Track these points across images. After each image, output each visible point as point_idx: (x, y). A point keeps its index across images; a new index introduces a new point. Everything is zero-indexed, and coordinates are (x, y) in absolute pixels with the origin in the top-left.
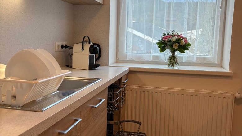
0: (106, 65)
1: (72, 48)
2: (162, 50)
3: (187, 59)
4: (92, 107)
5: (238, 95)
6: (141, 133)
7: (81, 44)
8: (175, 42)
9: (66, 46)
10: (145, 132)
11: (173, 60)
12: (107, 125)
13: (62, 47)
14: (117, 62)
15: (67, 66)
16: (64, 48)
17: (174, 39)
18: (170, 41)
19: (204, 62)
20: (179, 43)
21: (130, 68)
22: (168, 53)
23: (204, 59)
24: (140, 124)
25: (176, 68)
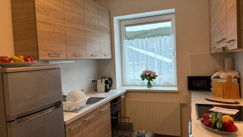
0: (115, 88)
1: (97, 81)
2: (143, 79)
3: (158, 83)
4: (100, 111)
5: (182, 102)
6: (130, 123)
7: (101, 80)
8: (148, 76)
9: (95, 81)
10: (133, 123)
11: (149, 85)
12: (111, 119)
13: (93, 81)
14: (123, 86)
15: (95, 90)
16: (93, 82)
17: (147, 74)
18: (146, 75)
19: (168, 84)
20: (150, 76)
21: (127, 90)
22: (146, 81)
23: (168, 82)
24: (129, 118)
25: (152, 89)
